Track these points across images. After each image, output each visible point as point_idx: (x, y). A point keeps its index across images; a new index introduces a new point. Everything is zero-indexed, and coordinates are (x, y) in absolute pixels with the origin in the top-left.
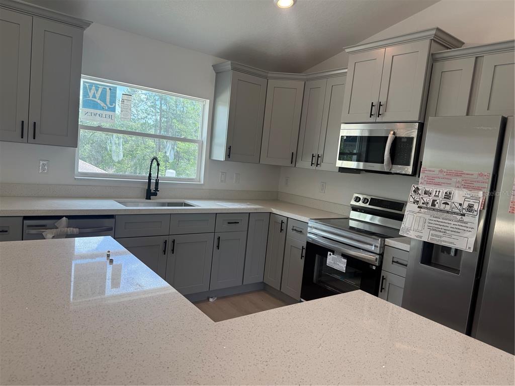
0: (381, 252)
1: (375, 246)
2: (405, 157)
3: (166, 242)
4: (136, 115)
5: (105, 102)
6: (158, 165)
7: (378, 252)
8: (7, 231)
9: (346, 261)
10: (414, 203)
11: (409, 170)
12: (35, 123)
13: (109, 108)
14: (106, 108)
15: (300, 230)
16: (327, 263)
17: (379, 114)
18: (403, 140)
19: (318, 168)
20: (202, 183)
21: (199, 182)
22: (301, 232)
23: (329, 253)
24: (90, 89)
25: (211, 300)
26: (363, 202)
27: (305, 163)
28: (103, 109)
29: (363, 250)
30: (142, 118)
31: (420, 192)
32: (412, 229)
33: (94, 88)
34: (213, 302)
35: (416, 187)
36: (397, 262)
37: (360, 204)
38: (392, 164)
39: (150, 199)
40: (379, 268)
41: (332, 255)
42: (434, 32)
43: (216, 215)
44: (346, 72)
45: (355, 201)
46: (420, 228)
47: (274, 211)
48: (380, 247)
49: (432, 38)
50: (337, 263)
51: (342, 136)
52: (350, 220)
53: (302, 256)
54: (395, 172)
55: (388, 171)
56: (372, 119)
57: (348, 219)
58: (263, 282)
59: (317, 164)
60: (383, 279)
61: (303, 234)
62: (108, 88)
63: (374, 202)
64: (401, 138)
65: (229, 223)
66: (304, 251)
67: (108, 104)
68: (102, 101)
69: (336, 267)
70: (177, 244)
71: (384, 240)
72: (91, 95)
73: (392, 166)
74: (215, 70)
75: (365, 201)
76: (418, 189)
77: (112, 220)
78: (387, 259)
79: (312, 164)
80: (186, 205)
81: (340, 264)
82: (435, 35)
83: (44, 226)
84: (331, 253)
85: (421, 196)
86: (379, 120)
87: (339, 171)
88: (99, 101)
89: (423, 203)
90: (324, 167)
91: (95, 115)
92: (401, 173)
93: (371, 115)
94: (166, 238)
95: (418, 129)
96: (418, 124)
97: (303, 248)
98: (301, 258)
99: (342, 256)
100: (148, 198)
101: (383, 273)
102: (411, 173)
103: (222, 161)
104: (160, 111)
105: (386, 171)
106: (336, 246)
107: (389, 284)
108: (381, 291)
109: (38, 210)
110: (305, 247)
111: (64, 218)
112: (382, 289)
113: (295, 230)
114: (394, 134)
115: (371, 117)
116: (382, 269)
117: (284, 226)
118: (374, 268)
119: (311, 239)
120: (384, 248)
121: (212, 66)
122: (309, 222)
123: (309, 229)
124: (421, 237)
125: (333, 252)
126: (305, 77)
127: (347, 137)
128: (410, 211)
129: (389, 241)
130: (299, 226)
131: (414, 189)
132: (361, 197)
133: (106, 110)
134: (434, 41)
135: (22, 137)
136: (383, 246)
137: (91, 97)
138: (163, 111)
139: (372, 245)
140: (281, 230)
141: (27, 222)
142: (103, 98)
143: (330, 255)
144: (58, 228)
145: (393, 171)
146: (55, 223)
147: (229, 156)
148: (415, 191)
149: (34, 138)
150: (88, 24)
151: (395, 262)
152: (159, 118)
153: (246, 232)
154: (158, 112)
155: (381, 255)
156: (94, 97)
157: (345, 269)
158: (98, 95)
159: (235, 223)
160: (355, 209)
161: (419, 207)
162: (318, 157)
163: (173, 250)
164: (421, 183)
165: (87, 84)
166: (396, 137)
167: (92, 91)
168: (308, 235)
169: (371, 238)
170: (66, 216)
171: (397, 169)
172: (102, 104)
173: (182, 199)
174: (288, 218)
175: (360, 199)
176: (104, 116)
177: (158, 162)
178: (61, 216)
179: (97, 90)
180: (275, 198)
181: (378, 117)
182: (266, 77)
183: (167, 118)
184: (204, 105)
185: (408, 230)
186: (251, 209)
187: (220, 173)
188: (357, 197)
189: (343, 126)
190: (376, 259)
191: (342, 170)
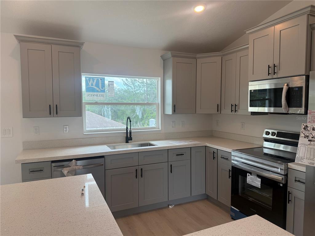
0: (286, 174)
1: (280, 169)
2: (298, 102)
3: (137, 170)
4: (133, 89)
5: (98, 87)
6: (130, 121)
7: (283, 173)
8: (42, 170)
9: (260, 180)
10: (305, 137)
11: (302, 110)
12: (56, 105)
13: (101, 90)
14: (100, 91)
15: (226, 158)
16: (247, 181)
17: (275, 73)
18: (295, 89)
19: (237, 113)
20: (160, 129)
21: (159, 129)
22: (227, 159)
23: (248, 174)
24: (90, 81)
25: (170, 207)
26: (272, 135)
27: (227, 111)
28: (98, 91)
29: (272, 171)
30: (137, 90)
31: (309, 129)
32: (305, 158)
33: (91, 80)
34: (172, 209)
35: (305, 125)
36: (299, 181)
37: (270, 136)
38: (289, 107)
39: (128, 143)
40: (286, 185)
41: (250, 176)
42: (309, 9)
43: (168, 151)
44: (249, 47)
45: (266, 134)
46: (312, 157)
47: (208, 145)
48: (285, 170)
49: (309, 13)
50: (254, 181)
51: (250, 90)
52: (264, 149)
53: (229, 176)
54: (291, 113)
55: (286, 112)
56: (270, 77)
57: (263, 147)
58: (205, 194)
59: (235, 111)
60: (289, 193)
61: (229, 160)
62: (100, 79)
63: (279, 134)
64: (292, 88)
65: (177, 155)
66: (231, 172)
67: (101, 88)
68: (97, 87)
69: (253, 184)
70: (144, 171)
71: (287, 165)
72: (90, 84)
73: (289, 109)
74: (162, 59)
75: (273, 134)
76: (307, 126)
77: (103, 159)
78: (291, 179)
79: (232, 111)
80: (151, 145)
81: (256, 182)
82: (310, 11)
83: (63, 166)
84: (250, 174)
85: (310, 132)
86: (275, 76)
87: (251, 115)
88: (95, 87)
89: (312, 138)
90: (240, 112)
91: (94, 95)
92: (296, 113)
93: (269, 74)
94: (137, 167)
95: (306, 80)
96: (305, 76)
97: (230, 171)
98: (229, 178)
99: (257, 176)
100: (127, 142)
101: (289, 189)
102: (303, 113)
103: (170, 115)
104: (147, 85)
105: (284, 112)
106: (252, 169)
107: (295, 197)
108: (289, 203)
109: (59, 157)
110: (231, 170)
111: (74, 160)
112: (289, 201)
113: (223, 158)
114: (288, 85)
115: (269, 75)
116: (288, 186)
117: (215, 155)
118: (281, 185)
119: (234, 164)
120: (288, 170)
121: (161, 56)
122: (232, 152)
123: (232, 157)
124: (313, 164)
125: (251, 173)
126: (222, 54)
127: (254, 90)
128: (302, 144)
129: (291, 165)
130: (225, 155)
131: (303, 127)
132: (270, 131)
133: (99, 92)
134: (311, 15)
135: (50, 114)
136: (287, 169)
137: (90, 85)
138: (148, 84)
139: (278, 168)
140: (214, 158)
141: (53, 164)
142: (97, 85)
143: (249, 175)
144: (70, 167)
145: (290, 112)
146: (69, 163)
147: (175, 111)
148: (304, 128)
149: (57, 114)
150: (82, 44)
151: (297, 181)
152: (146, 89)
153: (190, 160)
154: (145, 86)
155: (286, 175)
156: (92, 85)
157: (260, 186)
158: (94, 84)
159: (182, 155)
160: (267, 140)
161: (309, 141)
162: (236, 106)
163: (142, 175)
164: (309, 122)
165: (87, 78)
166: (289, 88)
167: (91, 82)
168: (232, 161)
169: (277, 163)
170: (75, 159)
171: (292, 110)
172: (97, 89)
173: (148, 141)
174: (217, 149)
175: (269, 133)
176: (99, 95)
177: (130, 120)
178: (72, 159)
179: (93, 81)
180: (211, 135)
181: (274, 74)
182: (196, 58)
183: (150, 88)
184: (158, 81)
185: (302, 158)
186: (191, 145)
187: (172, 122)
188: (267, 132)
189: (250, 83)
190: (282, 179)
191: (253, 113)
